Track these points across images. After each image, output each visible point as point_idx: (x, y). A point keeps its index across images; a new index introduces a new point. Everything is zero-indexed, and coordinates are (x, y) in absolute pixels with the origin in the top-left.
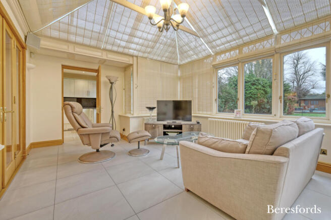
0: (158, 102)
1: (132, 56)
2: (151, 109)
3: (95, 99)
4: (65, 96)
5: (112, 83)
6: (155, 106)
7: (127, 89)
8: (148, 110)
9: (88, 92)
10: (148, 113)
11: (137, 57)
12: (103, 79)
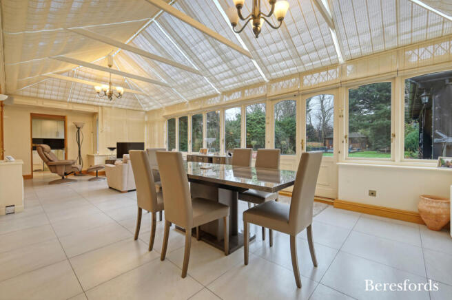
0: (118, 144)
1: (98, 106)
2: (112, 149)
3: (63, 140)
4: (34, 137)
5: (79, 128)
6: (115, 146)
7: (94, 132)
8: (109, 150)
9: (58, 133)
10: (110, 152)
11: (102, 106)
12: (70, 124)
